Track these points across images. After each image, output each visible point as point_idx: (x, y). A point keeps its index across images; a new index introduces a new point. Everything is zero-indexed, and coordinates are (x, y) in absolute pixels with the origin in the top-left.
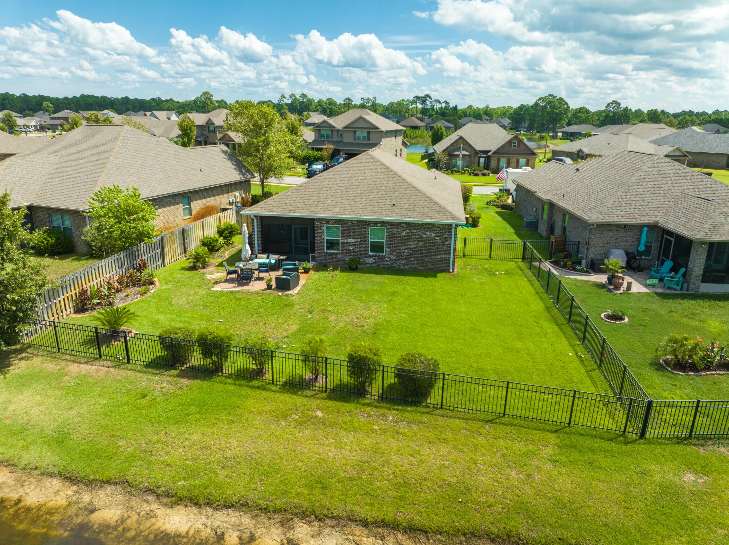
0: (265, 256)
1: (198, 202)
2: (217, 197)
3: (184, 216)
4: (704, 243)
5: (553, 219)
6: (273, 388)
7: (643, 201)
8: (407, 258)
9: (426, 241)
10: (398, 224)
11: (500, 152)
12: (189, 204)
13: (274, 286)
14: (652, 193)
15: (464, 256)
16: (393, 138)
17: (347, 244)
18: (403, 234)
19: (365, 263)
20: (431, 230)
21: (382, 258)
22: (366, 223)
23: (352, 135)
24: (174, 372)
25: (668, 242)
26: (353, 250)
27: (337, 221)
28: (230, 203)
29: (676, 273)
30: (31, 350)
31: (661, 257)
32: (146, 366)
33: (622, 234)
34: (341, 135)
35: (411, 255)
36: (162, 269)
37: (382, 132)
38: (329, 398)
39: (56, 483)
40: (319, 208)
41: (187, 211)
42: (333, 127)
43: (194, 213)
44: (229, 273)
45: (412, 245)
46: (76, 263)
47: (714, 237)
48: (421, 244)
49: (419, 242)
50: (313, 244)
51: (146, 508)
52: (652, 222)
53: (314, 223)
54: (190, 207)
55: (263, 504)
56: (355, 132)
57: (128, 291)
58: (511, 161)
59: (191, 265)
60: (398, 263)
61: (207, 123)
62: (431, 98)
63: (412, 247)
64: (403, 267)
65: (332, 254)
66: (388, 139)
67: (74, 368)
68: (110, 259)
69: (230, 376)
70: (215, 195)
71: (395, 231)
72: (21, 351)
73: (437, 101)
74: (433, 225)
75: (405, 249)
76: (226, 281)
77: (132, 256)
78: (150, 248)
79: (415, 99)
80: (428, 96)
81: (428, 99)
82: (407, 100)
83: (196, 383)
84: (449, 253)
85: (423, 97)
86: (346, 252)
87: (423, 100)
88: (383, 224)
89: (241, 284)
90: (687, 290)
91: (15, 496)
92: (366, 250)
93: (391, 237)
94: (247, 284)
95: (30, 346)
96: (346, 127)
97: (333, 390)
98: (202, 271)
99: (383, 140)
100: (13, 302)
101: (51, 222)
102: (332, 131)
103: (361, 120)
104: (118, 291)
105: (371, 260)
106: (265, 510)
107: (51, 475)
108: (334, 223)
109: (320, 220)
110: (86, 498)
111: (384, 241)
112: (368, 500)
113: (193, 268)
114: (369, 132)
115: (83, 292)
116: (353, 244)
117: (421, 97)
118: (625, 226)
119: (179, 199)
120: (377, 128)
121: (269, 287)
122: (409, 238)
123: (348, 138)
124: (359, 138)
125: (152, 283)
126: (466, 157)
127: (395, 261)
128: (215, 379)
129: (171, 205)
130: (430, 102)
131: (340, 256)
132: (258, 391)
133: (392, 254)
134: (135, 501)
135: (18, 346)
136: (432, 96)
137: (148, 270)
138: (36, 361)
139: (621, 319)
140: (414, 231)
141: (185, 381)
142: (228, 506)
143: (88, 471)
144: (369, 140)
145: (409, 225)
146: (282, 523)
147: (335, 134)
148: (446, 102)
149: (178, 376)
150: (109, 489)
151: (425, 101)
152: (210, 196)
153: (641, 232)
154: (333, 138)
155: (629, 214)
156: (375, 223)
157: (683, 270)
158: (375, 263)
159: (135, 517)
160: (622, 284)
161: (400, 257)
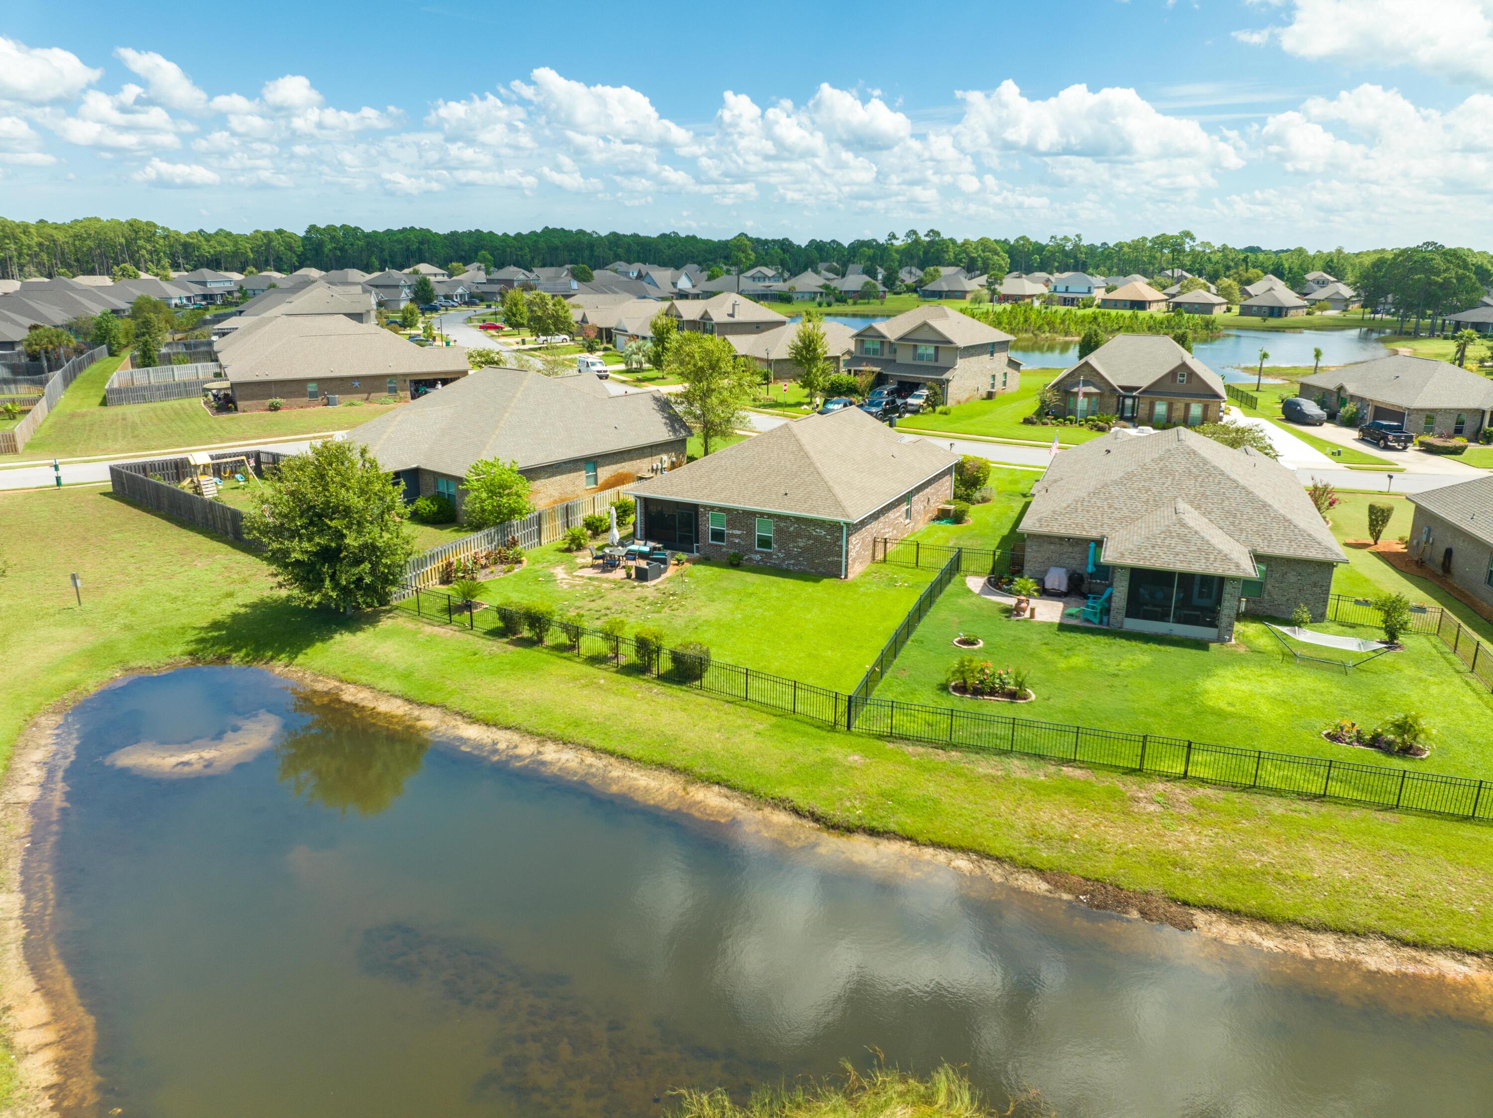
0: (642, 542)
1: (607, 468)
2: (634, 462)
3: (588, 484)
4: (1123, 568)
6: (577, 660)
7: (1110, 508)
8: (795, 557)
9: (817, 539)
10: (786, 518)
11: (1155, 390)
12: (595, 471)
13: (633, 576)
14: (1131, 498)
15: (885, 561)
16: (987, 357)
17: (733, 535)
18: (792, 529)
19: (750, 559)
20: (821, 527)
21: (769, 555)
22: (753, 514)
23: (910, 353)
24: (505, 640)
26: (739, 543)
27: (722, 509)
28: (653, 470)
30: (397, 611)
32: (485, 633)
33: (1067, 548)
34: (895, 351)
35: (800, 554)
36: (538, 548)
37: (957, 348)
38: (617, 672)
39: (399, 702)
40: (705, 492)
41: (592, 479)
42: (884, 337)
43: (600, 482)
44: (597, 558)
46: (454, 534)
48: (811, 542)
49: (809, 539)
50: (697, 533)
51: (454, 723)
52: (1099, 536)
53: (698, 510)
54: (596, 476)
55: (530, 729)
56: (915, 347)
57: (493, 568)
58: (1175, 407)
59: (566, 546)
60: (786, 563)
61: (702, 318)
63: (801, 544)
64: (791, 567)
65: (717, 546)
66: (973, 359)
67: (428, 629)
68: (480, 534)
69: (547, 647)
70: (631, 460)
71: (783, 524)
72: (390, 611)
74: (824, 522)
75: (794, 547)
76: (593, 566)
77: (504, 532)
78: (525, 525)
80: (1188, 234)
83: (520, 649)
84: (842, 556)
86: (733, 545)
88: (770, 516)
89: (604, 571)
90: (1108, 624)
91: (372, 706)
92: (752, 545)
93: (779, 531)
94: (610, 571)
95: (397, 608)
96: (902, 339)
97: (623, 667)
98: (575, 554)
99: (959, 361)
100: (386, 566)
101: (436, 486)
102: (882, 343)
103: (926, 328)
104: (484, 567)
105: (758, 557)
106: (530, 733)
107: (396, 697)
108: (719, 511)
109: (705, 507)
110: (416, 713)
111: (772, 536)
112: (602, 736)
113: (568, 550)
114: (937, 348)
115: (450, 564)
116: (738, 537)
118: (1069, 539)
119: (582, 464)
120: (950, 342)
121: (629, 576)
122: (798, 535)
123: (904, 356)
124: (921, 357)
125: (520, 562)
126: (1094, 399)
127: (784, 560)
128: (535, 648)
129: (570, 472)
131: (724, 550)
132: (564, 661)
133: (780, 551)
134: (447, 719)
135: (388, 608)
137: (519, 548)
138: (400, 620)
139: (973, 643)
140: (803, 527)
141: (511, 647)
142: (507, 728)
143: (421, 697)
144: (936, 360)
145: (798, 519)
146: (539, 742)
147: (886, 349)
148: (1224, 247)
149: (507, 643)
150: (433, 709)
152: (625, 461)
153: (1087, 550)
154: (882, 354)
155: (1077, 525)
156: (762, 514)
158: (761, 560)
159: (445, 726)
160: (1024, 610)
161: (788, 556)
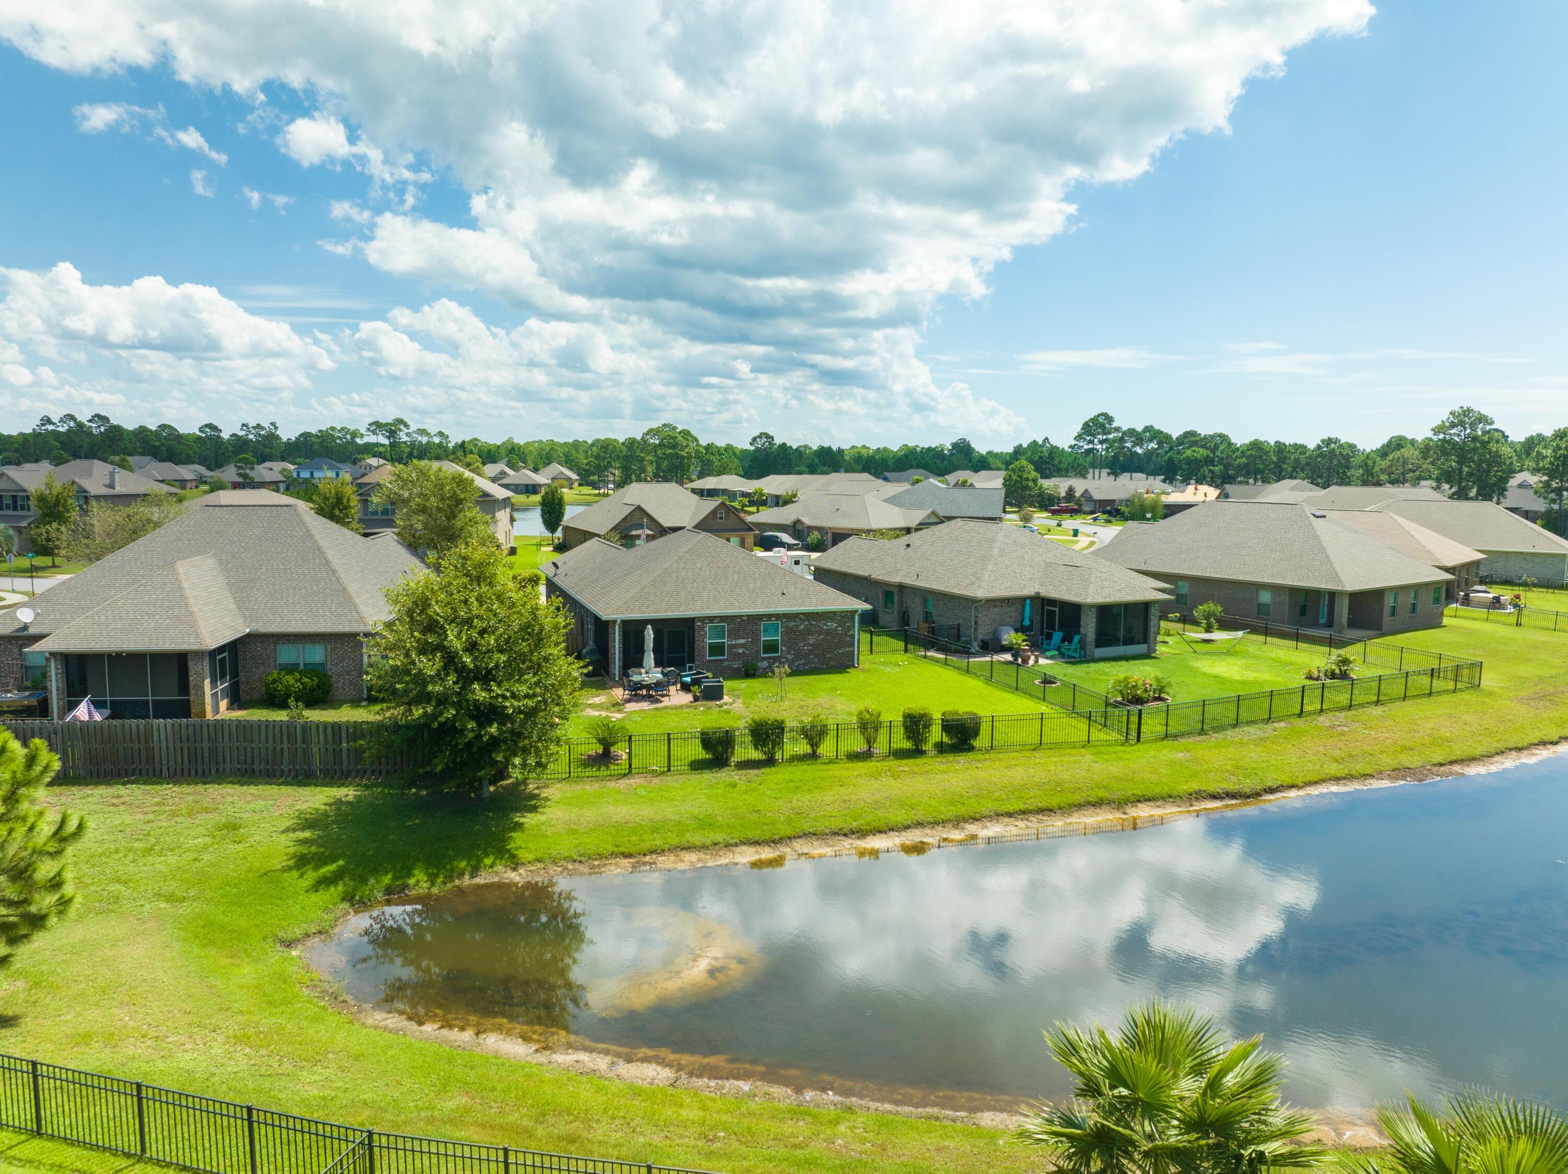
4: (1092, 606)
5: (904, 605)
6: (839, 762)
7: (1015, 573)
8: (807, 656)
9: (828, 632)
10: (795, 616)
13: (701, 698)
14: (1019, 565)
16: (504, 512)
17: (736, 646)
18: (802, 627)
19: (756, 667)
20: (832, 620)
21: (777, 660)
22: (755, 619)
24: (730, 768)
25: (1051, 614)
26: (743, 652)
27: (723, 618)
29: (1070, 642)
31: (1045, 630)
32: (693, 770)
33: (1006, 609)
35: (810, 652)
38: (898, 759)
40: (699, 604)
44: (636, 689)
45: (812, 640)
47: (1100, 599)
48: (822, 637)
49: (820, 634)
50: (692, 650)
52: (1033, 594)
53: (694, 624)
60: (796, 664)
62: (407, 426)
64: (801, 668)
65: (716, 661)
66: (501, 513)
69: (787, 762)
71: (792, 624)
73: (422, 432)
74: (834, 613)
75: (804, 646)
76: (628, 701)
79: (374, 427)
81: (402, 427)
82: (342, 429)
84: (853, 645)
85: (391, 424)
86: (735, 656)
87: (391, 429)
88: (778, 616)
90: (1085, 656)
92: (758, 652)
93: (788, 632)
97: (894, 755)
101: (277, 657)
105: (765, 664)
107: (735, 846)
108: (720, 622)
109: (703, 619)
111: (779, 638)
116: (742, 646)
117: (387, 424)
118: (1008, 600)
120: (488, 495)
121: (696, 699)
122: (809, 632)
127: (793, 662)
128: (779, 765)
130: (408, 435)
131: (726, 663)
133: (789, 653)
136: (409, 422)
138: (557, 787)
140: (814, 623)
142: (907, 828)
143: (765, 836)
145: (809, 615)
146: (954, 828)
148: (441, 434)
151: (395, 432)
153: (1024, 606)
155: (1009, 587)
156: (769, 616)
157: (1077, 638)
158: (769, 666)
161: (798, 655)
